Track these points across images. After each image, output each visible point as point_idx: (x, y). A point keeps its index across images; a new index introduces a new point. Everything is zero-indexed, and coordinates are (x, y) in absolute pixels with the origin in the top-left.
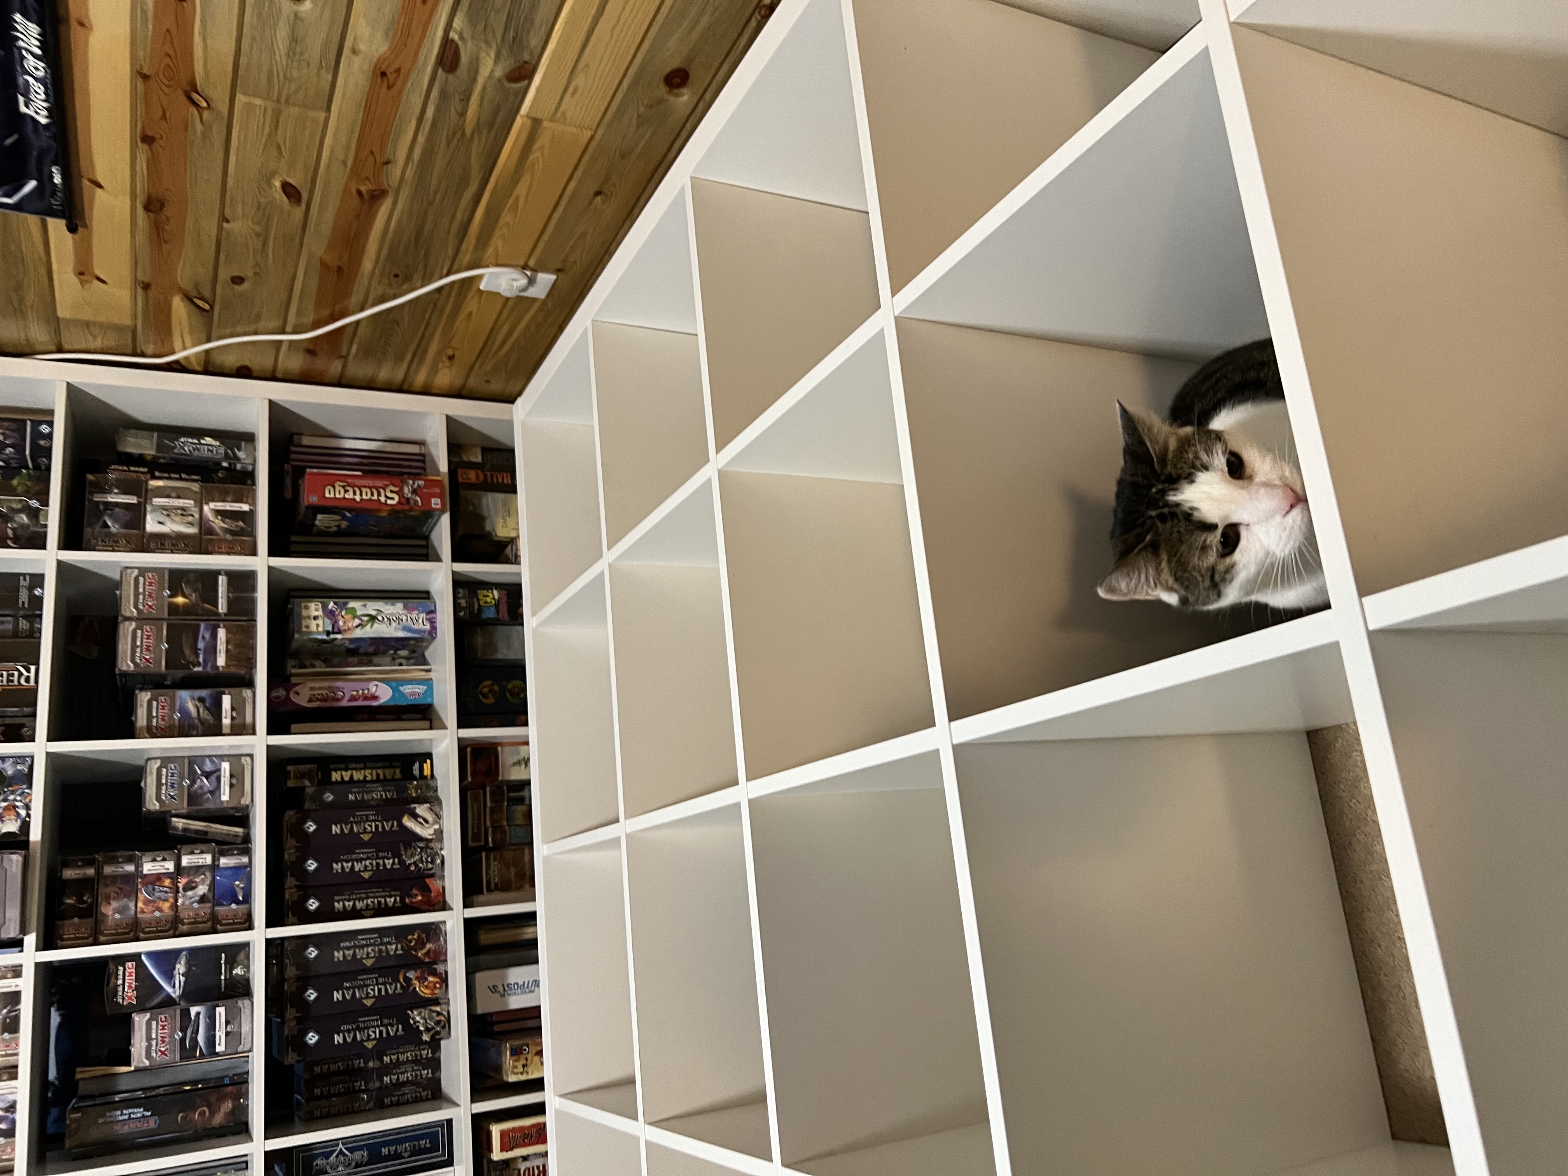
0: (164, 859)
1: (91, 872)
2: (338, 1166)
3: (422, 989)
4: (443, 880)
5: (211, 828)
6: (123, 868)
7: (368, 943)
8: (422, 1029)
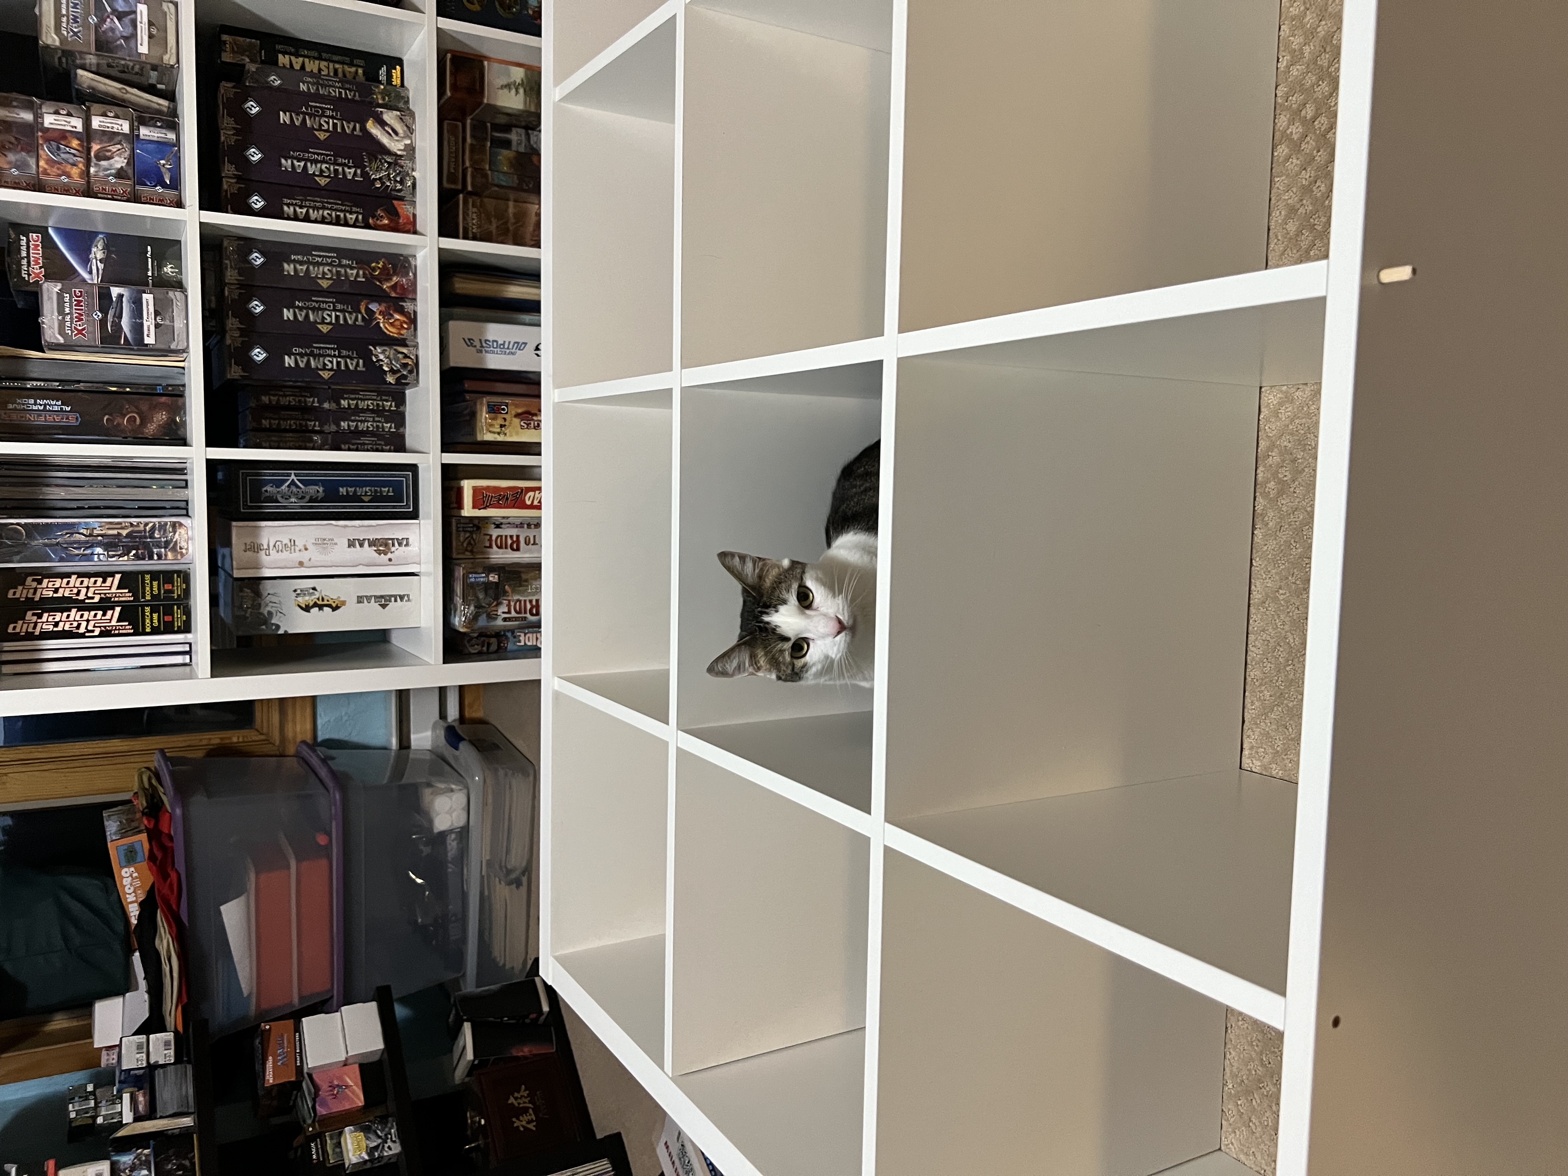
0: (69, 114)
2: (290, 497)
3: (387, 325)
4: (415, 207)
5: (127, 92)
6: (18, 115)
7: (324, 261)
8: (386, 369)
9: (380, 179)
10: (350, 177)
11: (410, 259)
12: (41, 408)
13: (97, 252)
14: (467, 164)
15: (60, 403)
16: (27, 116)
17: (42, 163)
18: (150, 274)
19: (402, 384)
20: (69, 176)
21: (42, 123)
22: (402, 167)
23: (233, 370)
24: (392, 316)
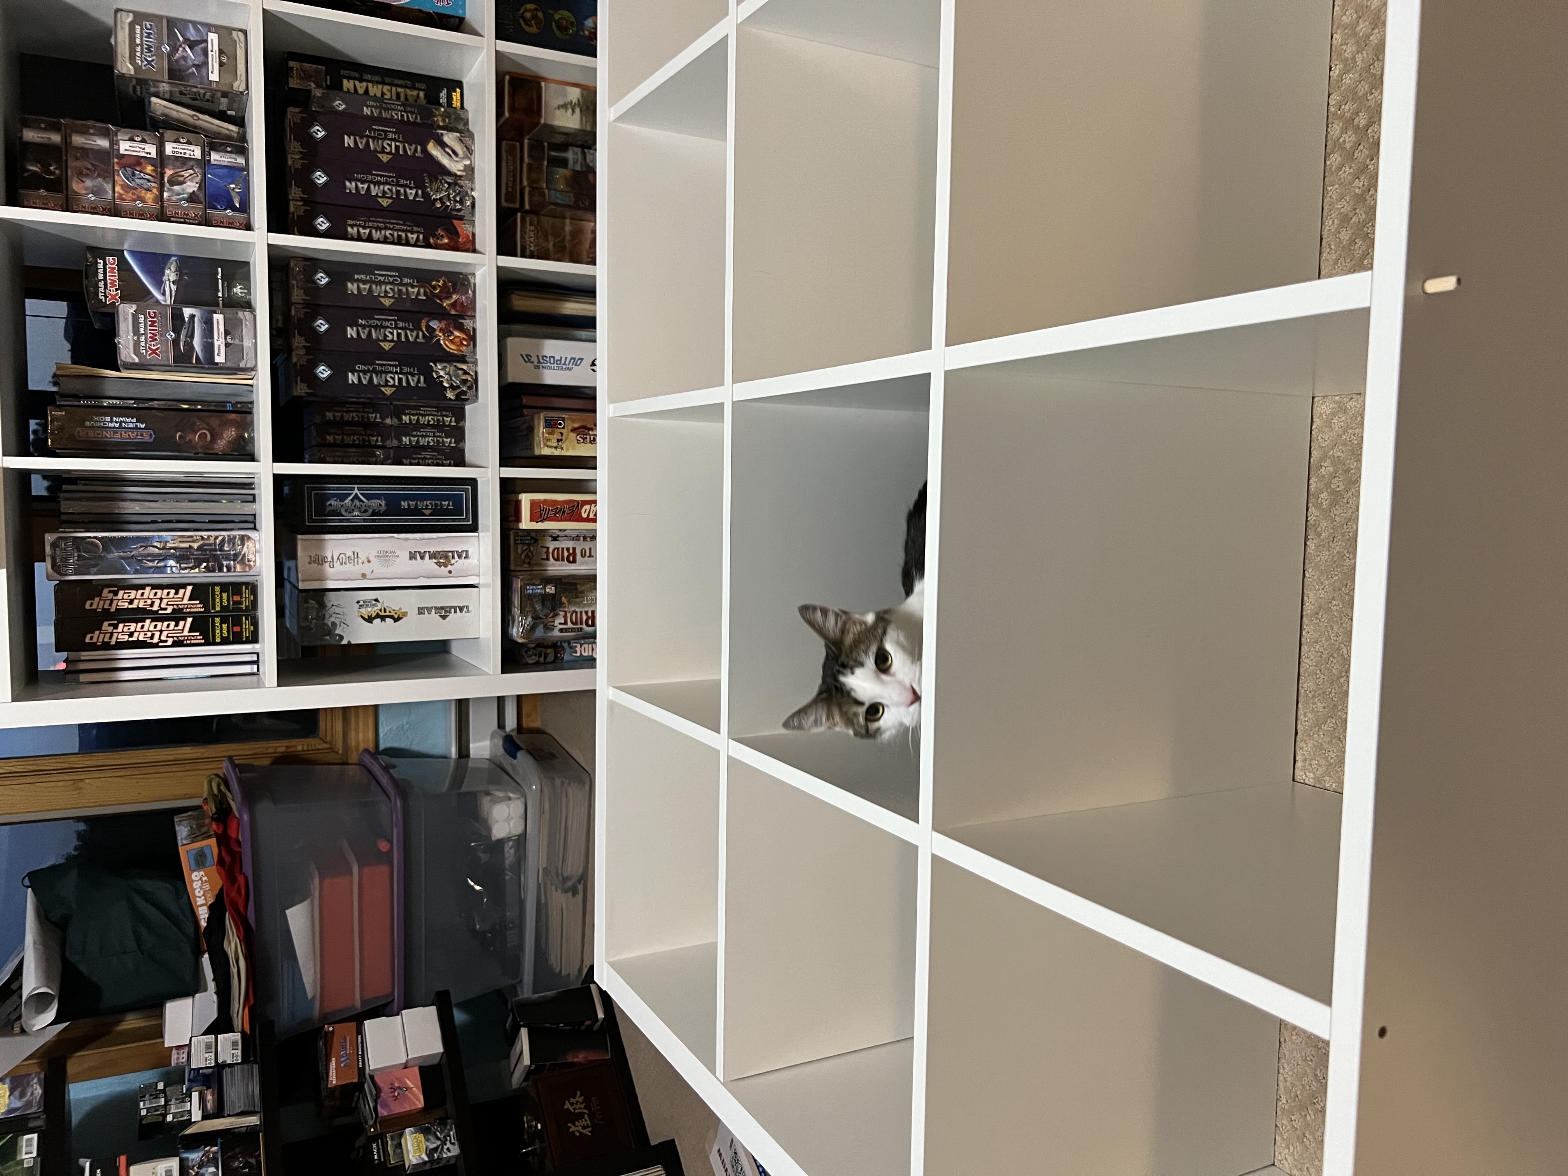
0: (143, 141)
1: (56, 138)
2: (353, 510)
3: (447, 342)
4: (474, 226)
5: (199, 119)
6: (95, 141)
7: (387, 280)
8: (446, 385)
9: (441, 199)
10: (411, 198)
11: (470, 277)
12: (117, 425)
13: (170, 274)
14: (525, 183)
15: (135, 420)
16: (104, 143)
17: (118, 189)
18: (220, 294)
19: (462, 399)
20: (143, 201)
21: (118, 150)
22: (461, 187)
23: (299, 388)
24: (452, 333)
